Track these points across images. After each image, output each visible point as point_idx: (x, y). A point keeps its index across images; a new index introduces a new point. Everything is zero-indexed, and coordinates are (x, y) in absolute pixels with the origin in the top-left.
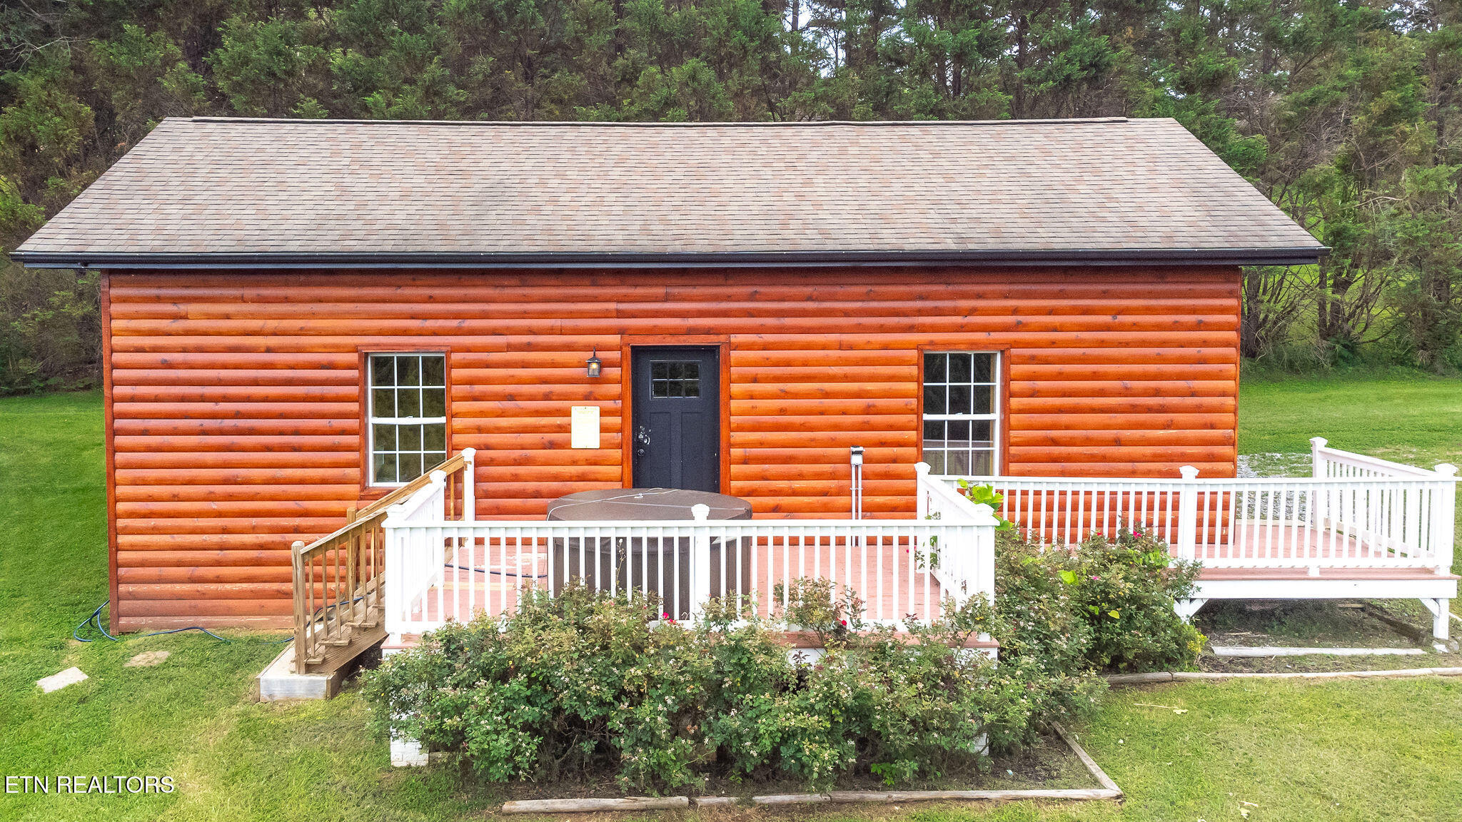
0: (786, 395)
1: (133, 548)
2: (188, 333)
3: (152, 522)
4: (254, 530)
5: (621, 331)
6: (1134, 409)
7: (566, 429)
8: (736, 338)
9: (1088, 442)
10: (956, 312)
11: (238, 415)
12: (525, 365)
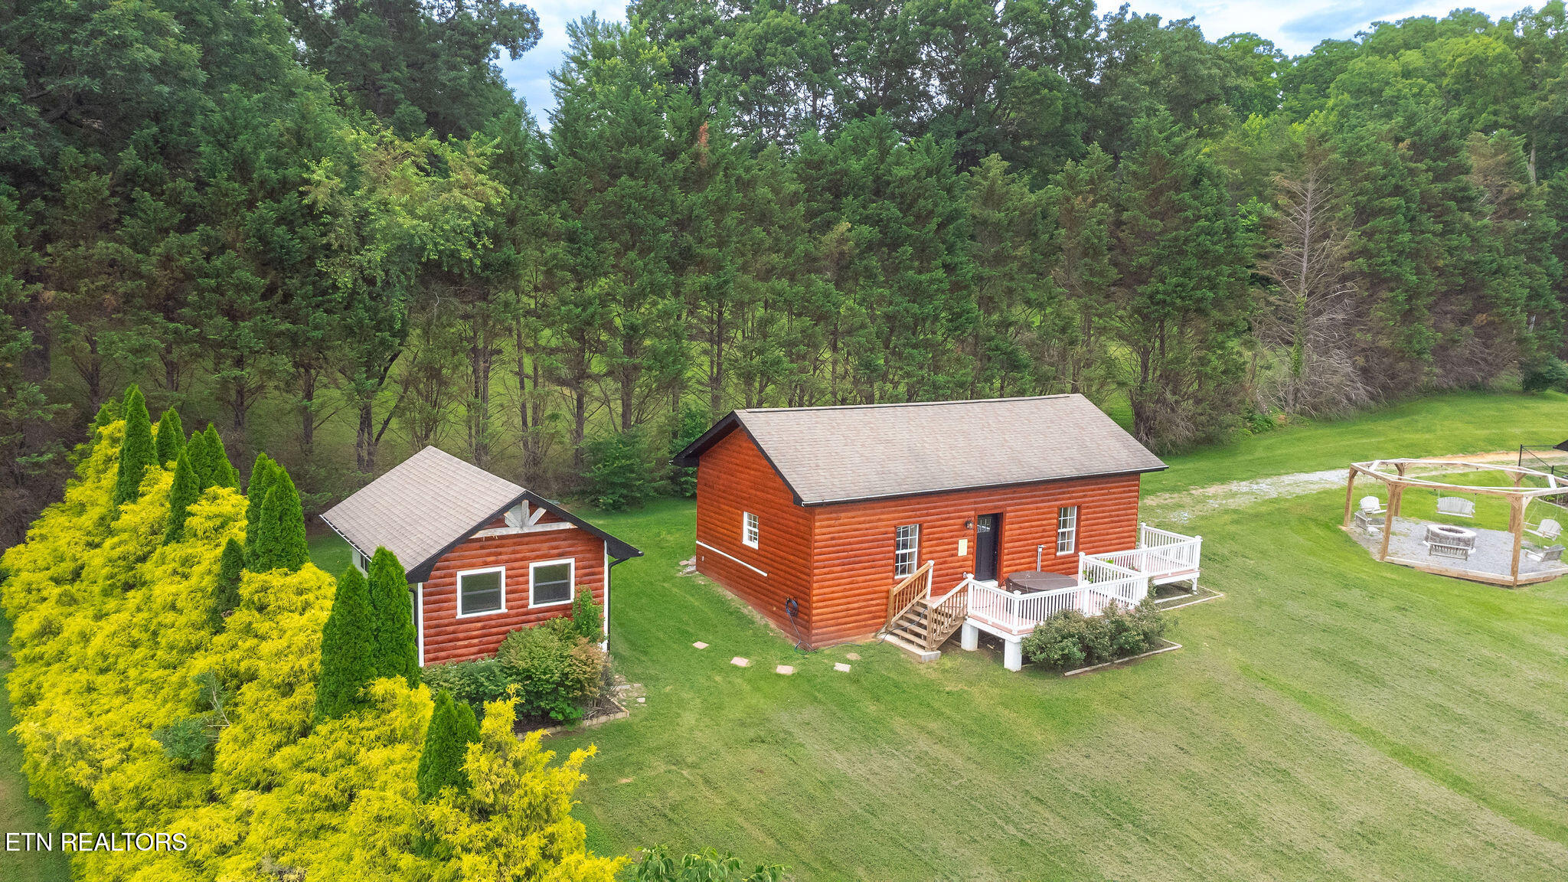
0: (1021, 528)
1: (818, 615)
2: (840, 525)
3: (825, 603)
4: (858, 601)
5: (975, 510)
6: (1112, 522)
7: (957, 549)
8: (1009, 509)
9: (1100, 535)
10: (1068, 493)
11: (855, 556)
12: (945, 526)
